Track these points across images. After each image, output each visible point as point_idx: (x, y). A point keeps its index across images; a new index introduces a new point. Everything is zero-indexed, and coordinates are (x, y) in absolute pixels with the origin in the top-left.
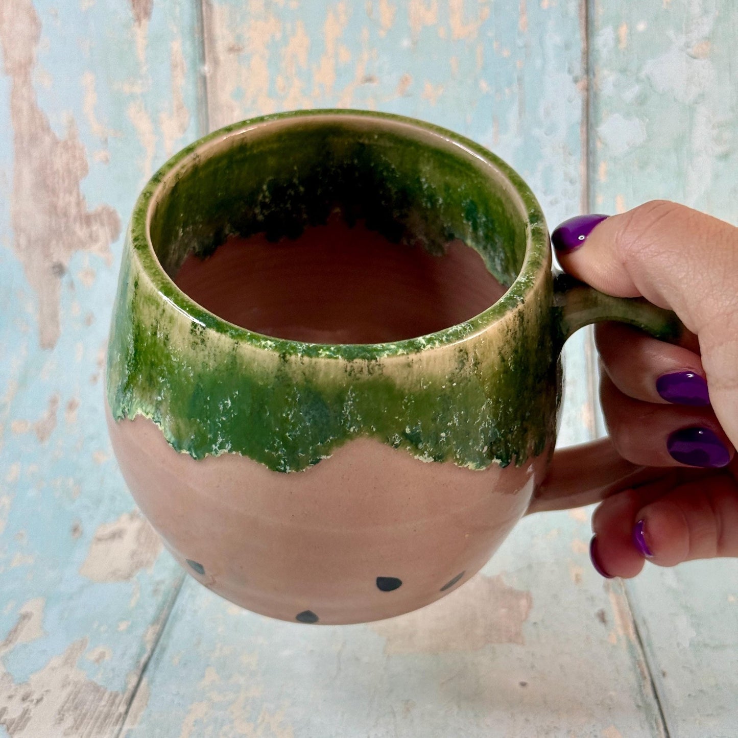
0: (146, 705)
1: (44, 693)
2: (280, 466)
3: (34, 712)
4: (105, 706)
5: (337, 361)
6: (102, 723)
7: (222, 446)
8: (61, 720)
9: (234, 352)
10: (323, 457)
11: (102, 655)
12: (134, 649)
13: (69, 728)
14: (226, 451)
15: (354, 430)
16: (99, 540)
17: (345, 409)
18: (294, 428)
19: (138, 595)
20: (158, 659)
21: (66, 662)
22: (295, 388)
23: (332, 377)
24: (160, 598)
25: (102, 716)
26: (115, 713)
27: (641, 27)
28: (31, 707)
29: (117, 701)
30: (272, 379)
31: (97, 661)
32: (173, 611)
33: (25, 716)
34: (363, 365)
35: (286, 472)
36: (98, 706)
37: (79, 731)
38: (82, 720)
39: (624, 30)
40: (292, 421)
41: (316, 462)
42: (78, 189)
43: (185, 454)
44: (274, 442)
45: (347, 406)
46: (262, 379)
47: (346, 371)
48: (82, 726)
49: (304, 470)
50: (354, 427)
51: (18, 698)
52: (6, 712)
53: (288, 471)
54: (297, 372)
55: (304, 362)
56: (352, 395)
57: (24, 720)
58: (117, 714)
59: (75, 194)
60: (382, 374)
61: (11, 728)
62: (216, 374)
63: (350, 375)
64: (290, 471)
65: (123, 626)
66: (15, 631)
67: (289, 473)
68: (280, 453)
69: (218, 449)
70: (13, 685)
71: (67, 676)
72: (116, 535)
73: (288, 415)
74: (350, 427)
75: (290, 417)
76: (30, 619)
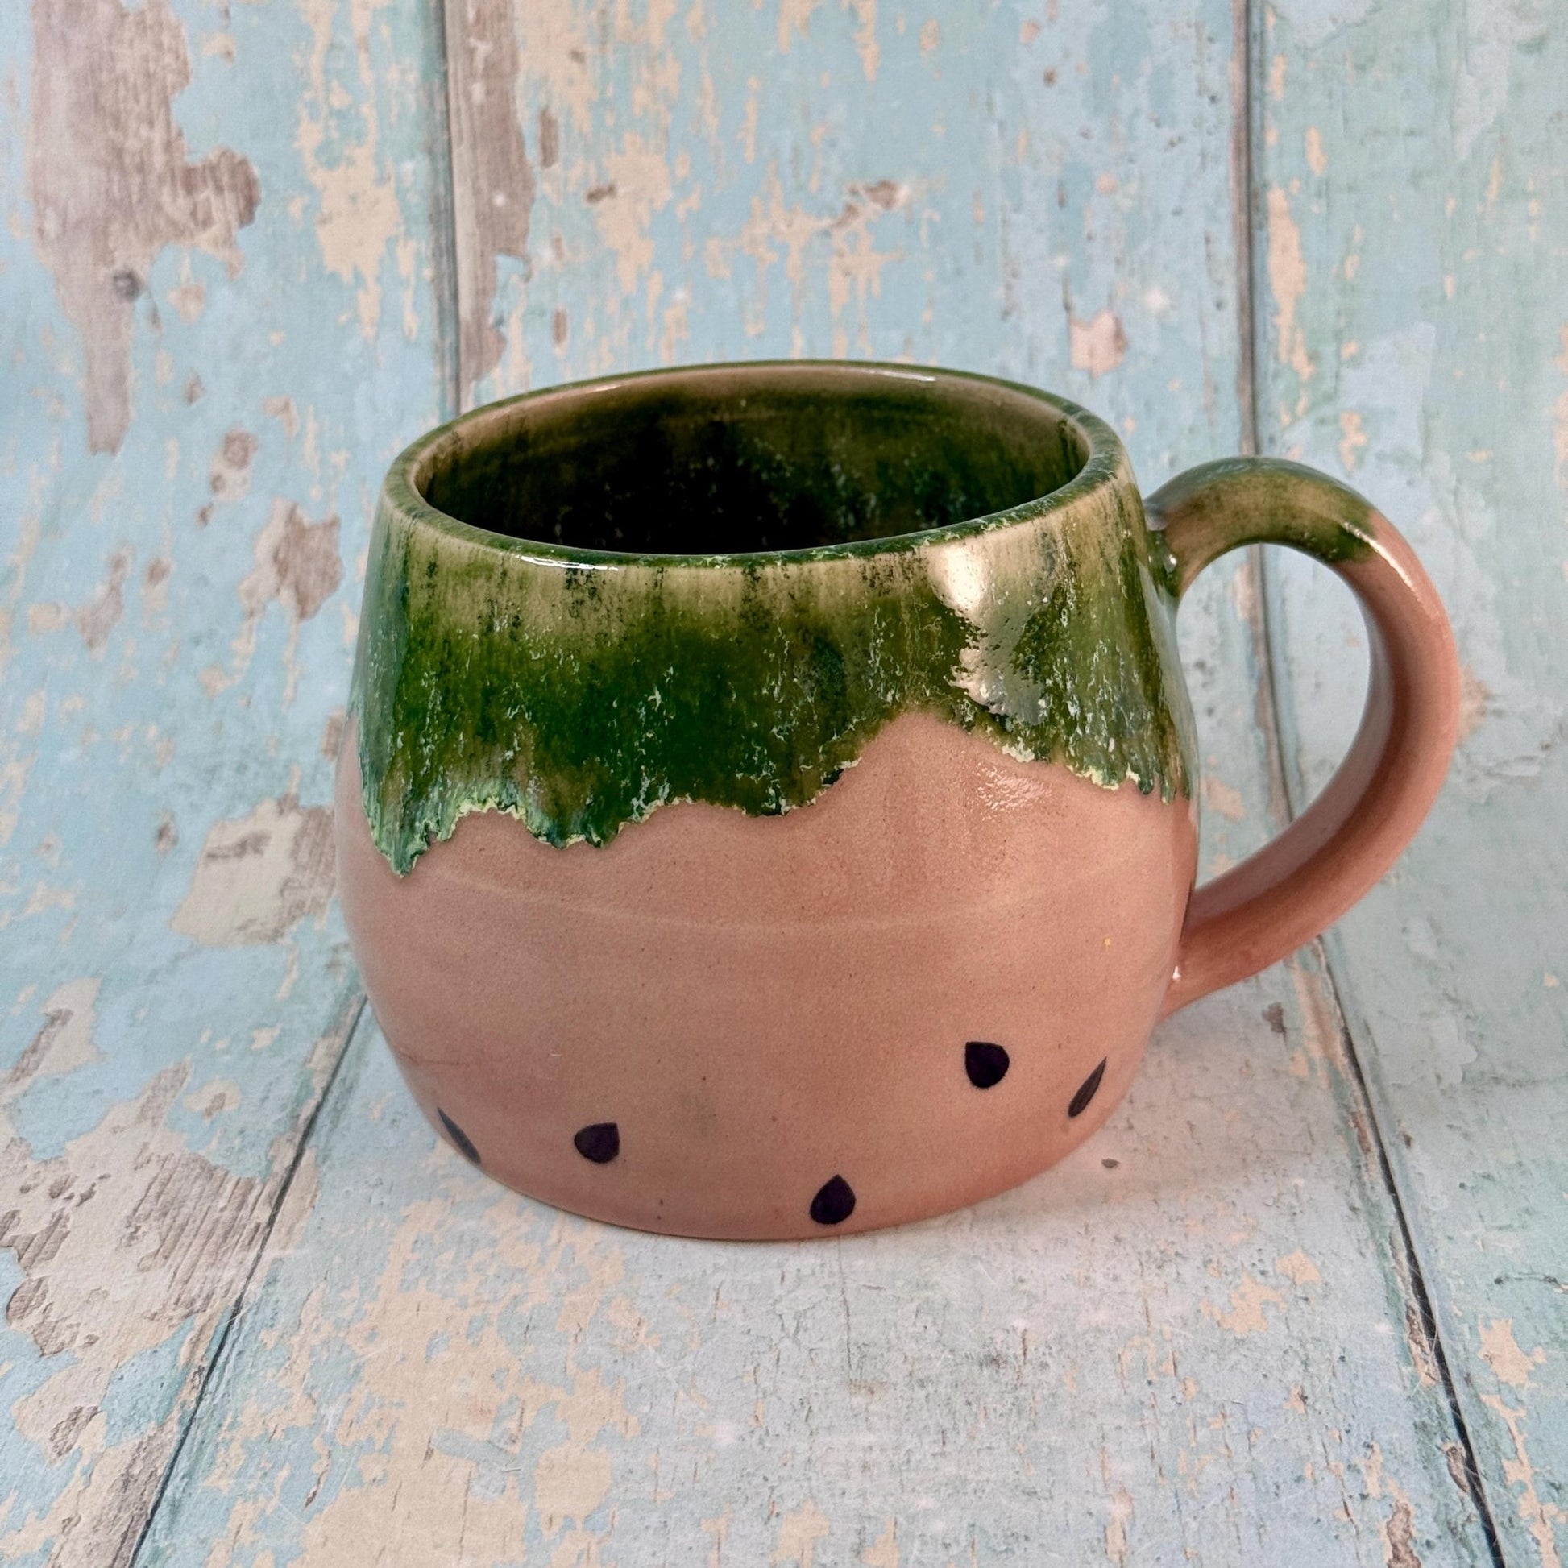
2: (767, 801)
5: (847, 561)
7: (650, 797)
9: (658, 589)
10: (846, 765)
14: (659, 803)
15: (894, 696)
17: (872, 655)
18: (785, 718)
22: (779, 630)
23: (842, 593)
30: (736, 623)
34: (892, 563)
35: (780, 813)
40: (781, 701)
41: (834, 777)
43: (577, 844)
44: (752, 754)
45: (874, 648)
46: (717, 626)
47: (865, 578)
49: (814, 800)
50: (893, 692)
53: (784, 808)
54: (780, 596)
55: (789, 573)
56: (880, 625)
62: (627, 648)
63: (872, 585)
64: (787, 808)
67: (786, 813)
68: (765, 773)
69: (643, 806)
73: (773, 688)
74: (887, 690)
75: (775, 692)
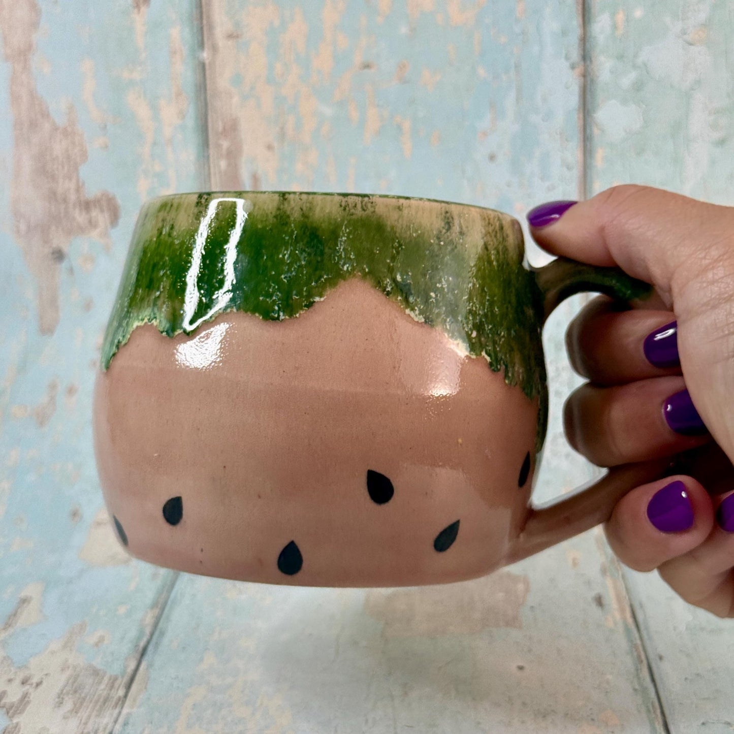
1: (44, 677)
2: (274, 313)
5: (333, 197)
8: (61, 703)
10: (317, 299)
13: (68, 712)
14: (221, 311)
15: (348, 268)
17: (339, 245)
18: (289, 271)
22: (293, 225)
23: (327, 211)
27: (638, 13)
30: (271, 220)
33: (25, 699)
34: (357, 201)
35: (279, 320)
37: (78, 715)
39: (620, 17)
40: (288, 262)
41: (310, 305)
44: (270, 286)
45: (341, 241)
46: (262, 221)
47: (341, 206)
48: (82, 709)
49: (297, 315)
50: (348, 265)
51: (18, 681)
52: (5, 696)
53: (282, 317)
54: (296, 208)
55: (302, 198)
56: (346, 230)
57: (23, 704)
60: (375, 211)
61: (11, 712)
63: (345, 209)
64: (283, 318)
67: (282, 320)
68: (274, 298)
70: (12, 669)
73: (285, 255)
74: (344, 265)
75: (286, 257)
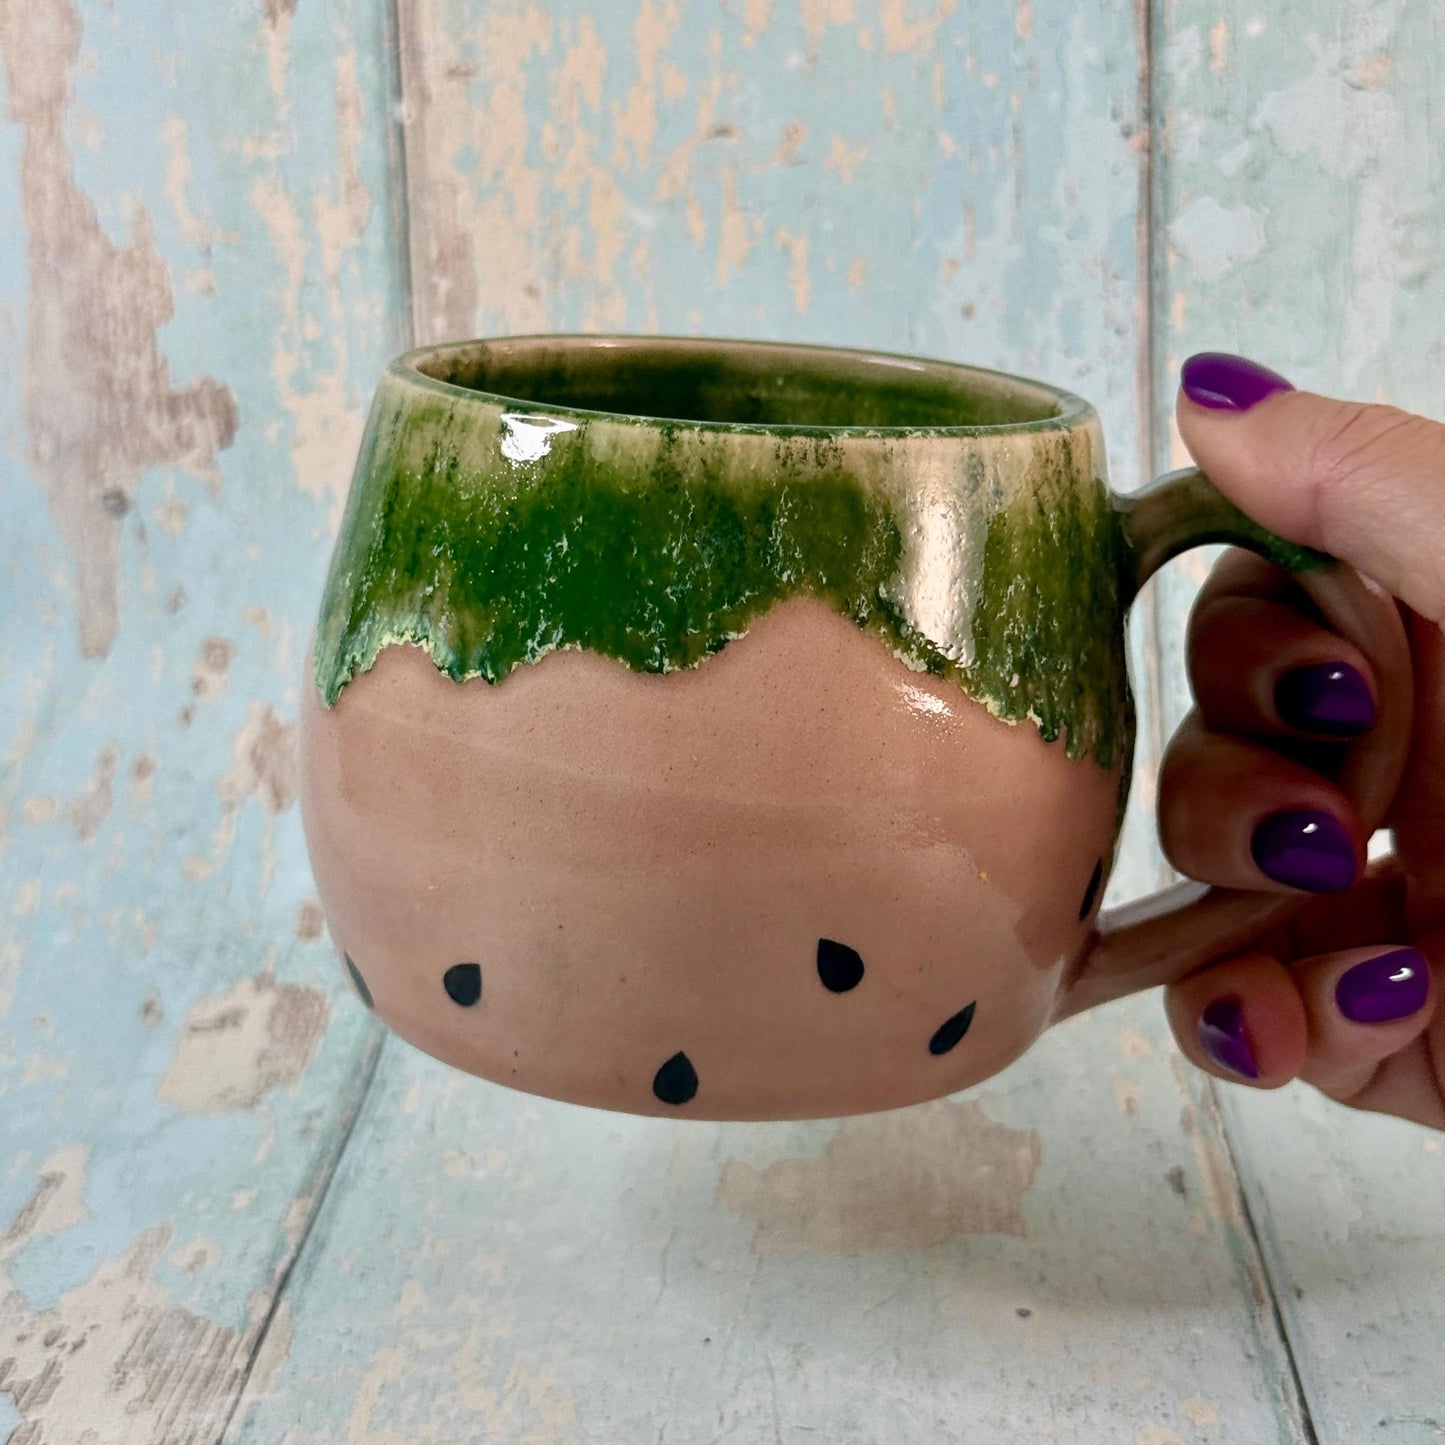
0: (287, 1353)
1: (88, 1331)
2: (651, 658)
3: (69, 1366)
4: (205, 1356)
5: (764, 437)
6: (200, 1391)
7: (545, 639)
8: (121, 1382)
9: (580, 440)
10: (732, 635)
11: (201, 1257)
12: (263, 1245)
13: (136, 1400)
14: (552, 646)
15: (789, 577)
16: (194, 1029)
17: (774, 533)
18: (681, 580)
19: (271, 1139)
20: (309, 1265)
21: (129, 1272)
22: (687, 493)
23: (753, 467)
24: (314, 1146)
25: (202, 1376)
26: (225, 1371)
27: (1255, 28)
28: (62, 1356)
29: (230, 1347)
30: (647, 481)
31: (191, 1267)
32: (339, 1170)
33: (51, 1374)
34: (807, 447)
35: (662, 672)
36: (192, 1355)
37: (155, 1405)
38: (162, 1383)
39: (1220, 35)
40: (679, 562)
41: (719, 646)
42: (154, 345)
43: (473, 679)
44: (644, 608)
45: (777, 526)
46: (628, 482)
47: (778, 457)
48: (162, 1396)
49: (696, 665)
50: (789, 572)
51: (37, 1340)
52: (13, 1368)
53: (667, 668)
54: (692, 460)
55: (704, 440)
56: (786, 505)
57: (47, 1384)
58: (230, 1372)
59: (147, 356)
60: (840, 467)
61: (23, 1400)
62: (544, 493)
63: (784, 464)
64: (670, 668)
65: (241, 1200)
66: (31, 1209)
67: (668, 673)
68: (653, 631)
69: (537, 648)
70: (26, 1315)
71: (133, 1299)
72: (229, 1020)
73: (672, 549)
74: (782, 571)
75: (675, 553)
76: (58, 1185)
